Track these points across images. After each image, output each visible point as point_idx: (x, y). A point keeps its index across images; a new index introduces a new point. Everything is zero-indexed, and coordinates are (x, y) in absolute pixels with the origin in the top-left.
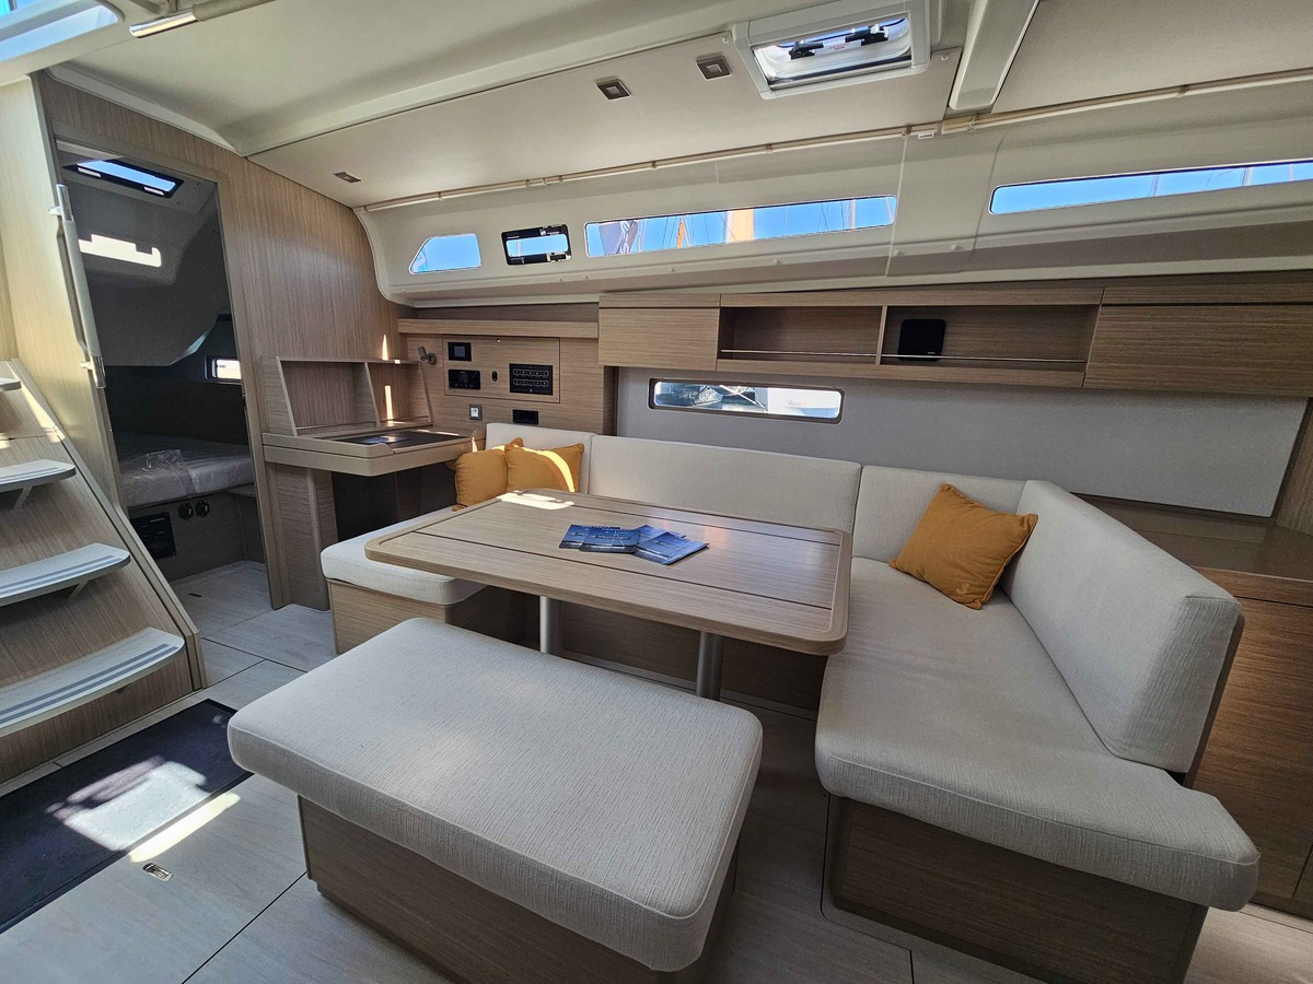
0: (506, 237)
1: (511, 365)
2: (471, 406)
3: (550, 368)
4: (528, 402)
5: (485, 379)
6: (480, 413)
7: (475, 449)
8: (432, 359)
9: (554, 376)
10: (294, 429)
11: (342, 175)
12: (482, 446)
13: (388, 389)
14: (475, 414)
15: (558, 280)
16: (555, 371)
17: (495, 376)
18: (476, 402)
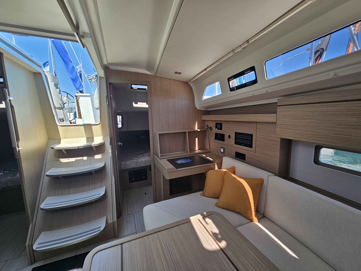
0: (229, 80)
1: (235, 132)
2: (222, 147)
3: (252, 135)
4: (242, 149)
5: (226, 137)
6: (224, 151)
7: (216, 168)
8: (211, 129)
9: (253, 139)
10: (160, 155)
11: (176, 73)
12: (220, 167)
13: (197, 139)
14: (222, 151)
15: (251, 95)
16: (254, 137)
17: (229, 137)
18: (223, 146)
